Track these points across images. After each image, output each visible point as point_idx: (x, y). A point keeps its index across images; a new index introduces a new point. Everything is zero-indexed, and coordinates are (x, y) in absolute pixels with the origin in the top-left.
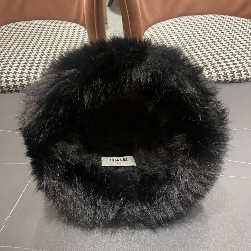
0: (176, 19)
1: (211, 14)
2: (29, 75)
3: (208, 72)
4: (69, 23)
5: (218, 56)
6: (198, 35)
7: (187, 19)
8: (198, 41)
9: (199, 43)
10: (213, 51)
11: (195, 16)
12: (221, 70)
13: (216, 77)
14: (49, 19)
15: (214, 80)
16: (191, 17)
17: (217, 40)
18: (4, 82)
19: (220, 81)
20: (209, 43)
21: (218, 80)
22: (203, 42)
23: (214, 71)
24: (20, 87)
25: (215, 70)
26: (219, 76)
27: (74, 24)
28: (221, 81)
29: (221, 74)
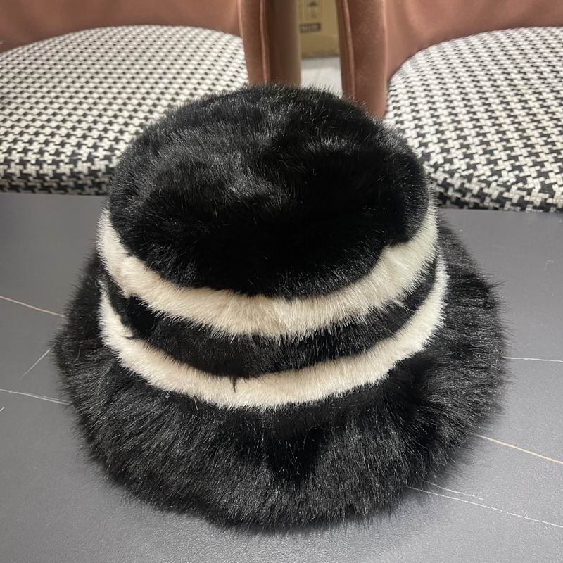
2: (78, 151)
4: (217, 34)
6: (552, 75)
8: (548, 90)
9: (551, 96)
18: (17, 164)
24: (53, 180)
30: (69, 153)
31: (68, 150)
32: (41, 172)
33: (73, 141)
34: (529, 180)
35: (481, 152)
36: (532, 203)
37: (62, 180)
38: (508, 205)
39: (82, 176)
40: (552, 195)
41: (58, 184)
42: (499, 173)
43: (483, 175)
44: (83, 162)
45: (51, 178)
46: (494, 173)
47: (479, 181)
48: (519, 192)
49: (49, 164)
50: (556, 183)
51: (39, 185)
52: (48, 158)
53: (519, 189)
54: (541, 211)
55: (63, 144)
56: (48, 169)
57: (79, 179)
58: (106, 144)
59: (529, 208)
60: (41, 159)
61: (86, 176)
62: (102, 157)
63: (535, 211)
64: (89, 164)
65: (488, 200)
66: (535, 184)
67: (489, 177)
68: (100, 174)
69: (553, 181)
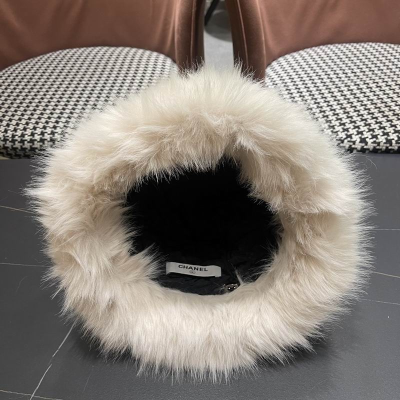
0: (316, 49)
1: (373, 42)
3: (371, 134)
5: (387, 109)
6: (353, 75)
7: (334, 49)
8: (353, 84)
9: (355, 87)
10: (379, 101)
11: (347, 45)
12: (393, 131)
13: (385, 143)
14: (117, 45)
15: (380, 147)
16: (339, 46)
17: (384, 84)
19: (391, 149)
20: (371, 88)
21: (387, 147)
22: (361, 86)
23: (381, 134)
25: (383, 132)
26: (389, 141)
27: (155, 54)
28: (393, 150)
29: (393, 139)
34: (353, 136)
36: (356, 149)
40: (366, 144)
48: (349, 143)
53: (348, 141)
54: (361, 153)
63: (358, 153)
66: (356, 138)
69: (366, 136)
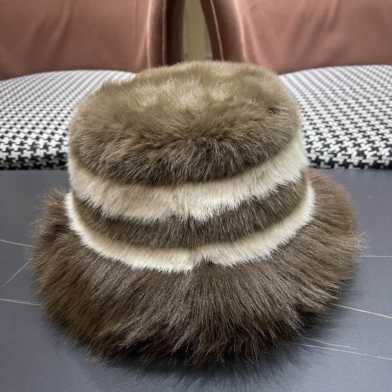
30: (31, 144)
31: (30, 142)
32: (10, 157)
33: (34, 136)
35: (314, 134)
37: (24, 162)
38: (336, 166)
39: (39, 159)
41: (22, 165)
42: (328, 146)
43: (318, 147)
44: (41, 149)
45: (17, 161)
46: (325, 146)
47: (316, 151)
49: (16, 151)
50: (366, 150)
51: (7, 166)
52: (15, 147)
55: (26, 138)
56: (15, 155)
57: (37, 161)
58: (57, 137)
59: (351, 167)
60: (10, 148)
61: (42, 159)
62: (54, 145)
64: (45, 151)
65: (322, 164)
67: (322, 148)
68: (52, 157)
